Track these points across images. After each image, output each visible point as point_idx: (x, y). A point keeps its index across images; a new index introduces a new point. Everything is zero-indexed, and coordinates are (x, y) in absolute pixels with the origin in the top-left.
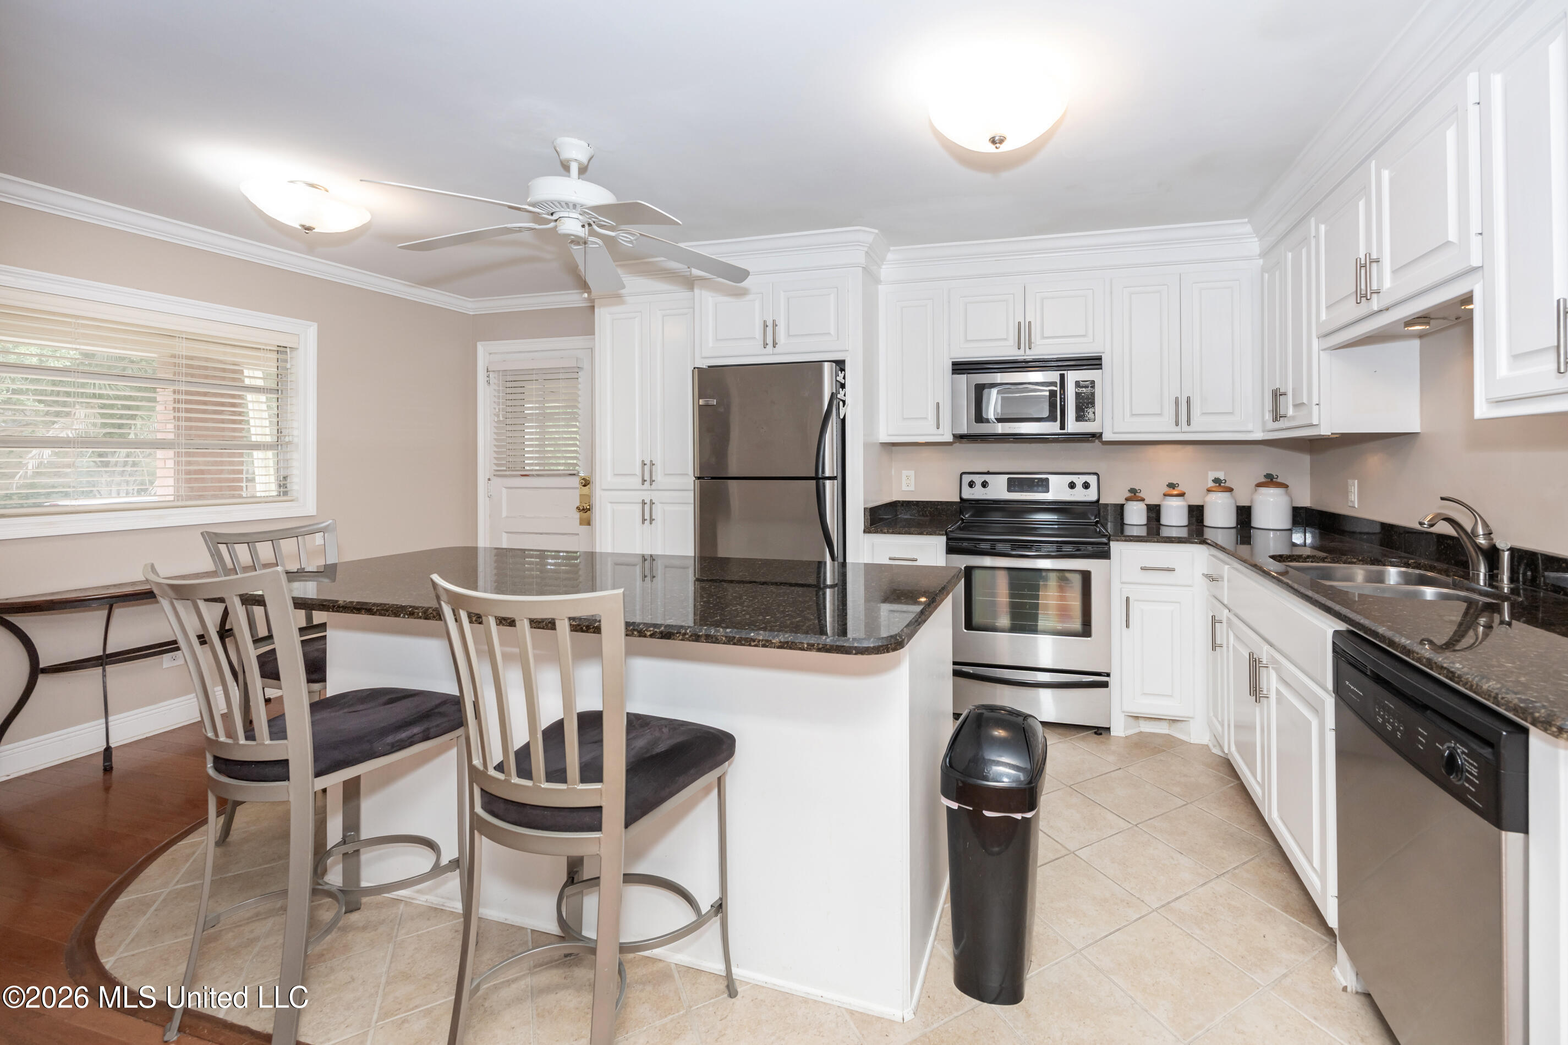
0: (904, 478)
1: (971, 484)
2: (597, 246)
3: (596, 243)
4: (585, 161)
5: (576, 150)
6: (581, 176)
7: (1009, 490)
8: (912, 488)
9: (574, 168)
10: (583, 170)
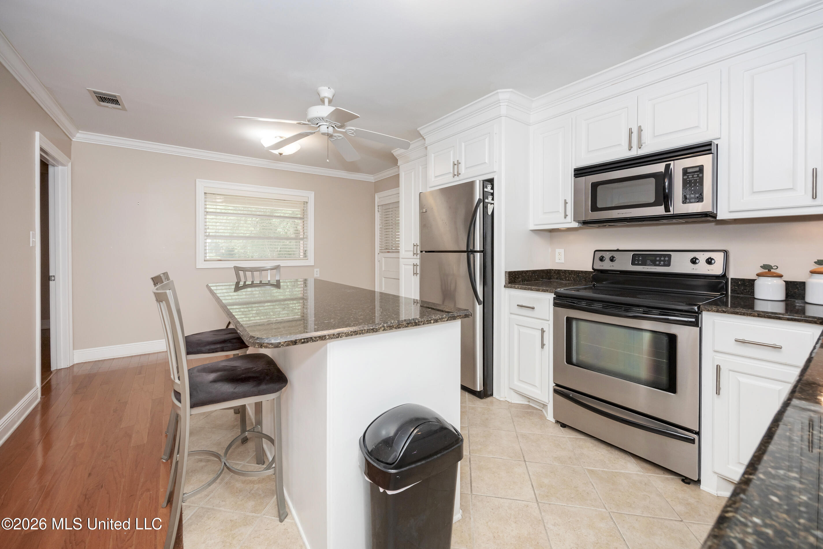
0: (557, 254)
1: (602, 259)
2: (341, 138)
3: (341, 137)
4: (331, 97)
5: (326, 92)
6: (329, 105)
7: (633, 264)
8: (563, 261)
9: (326, 101)
10: (330, 102)
